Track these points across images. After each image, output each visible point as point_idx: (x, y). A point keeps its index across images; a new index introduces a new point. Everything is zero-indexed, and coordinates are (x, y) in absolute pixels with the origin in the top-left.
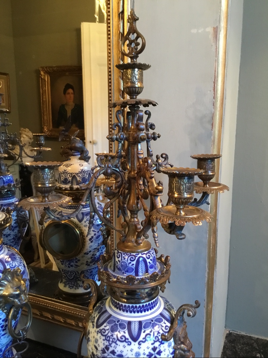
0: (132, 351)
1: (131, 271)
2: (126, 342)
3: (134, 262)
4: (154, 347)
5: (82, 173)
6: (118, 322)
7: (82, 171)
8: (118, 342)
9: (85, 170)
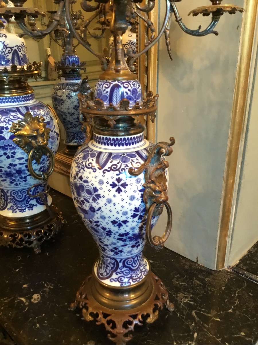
0: (96, 178)
1: (105, 99)
2: (92, 169)
3: (109, 90)
4: (119, 178)
5: (130, 45)
6: (90, 152)
7: (130, 43)
8: (86, 169)
9: (133, 42)
